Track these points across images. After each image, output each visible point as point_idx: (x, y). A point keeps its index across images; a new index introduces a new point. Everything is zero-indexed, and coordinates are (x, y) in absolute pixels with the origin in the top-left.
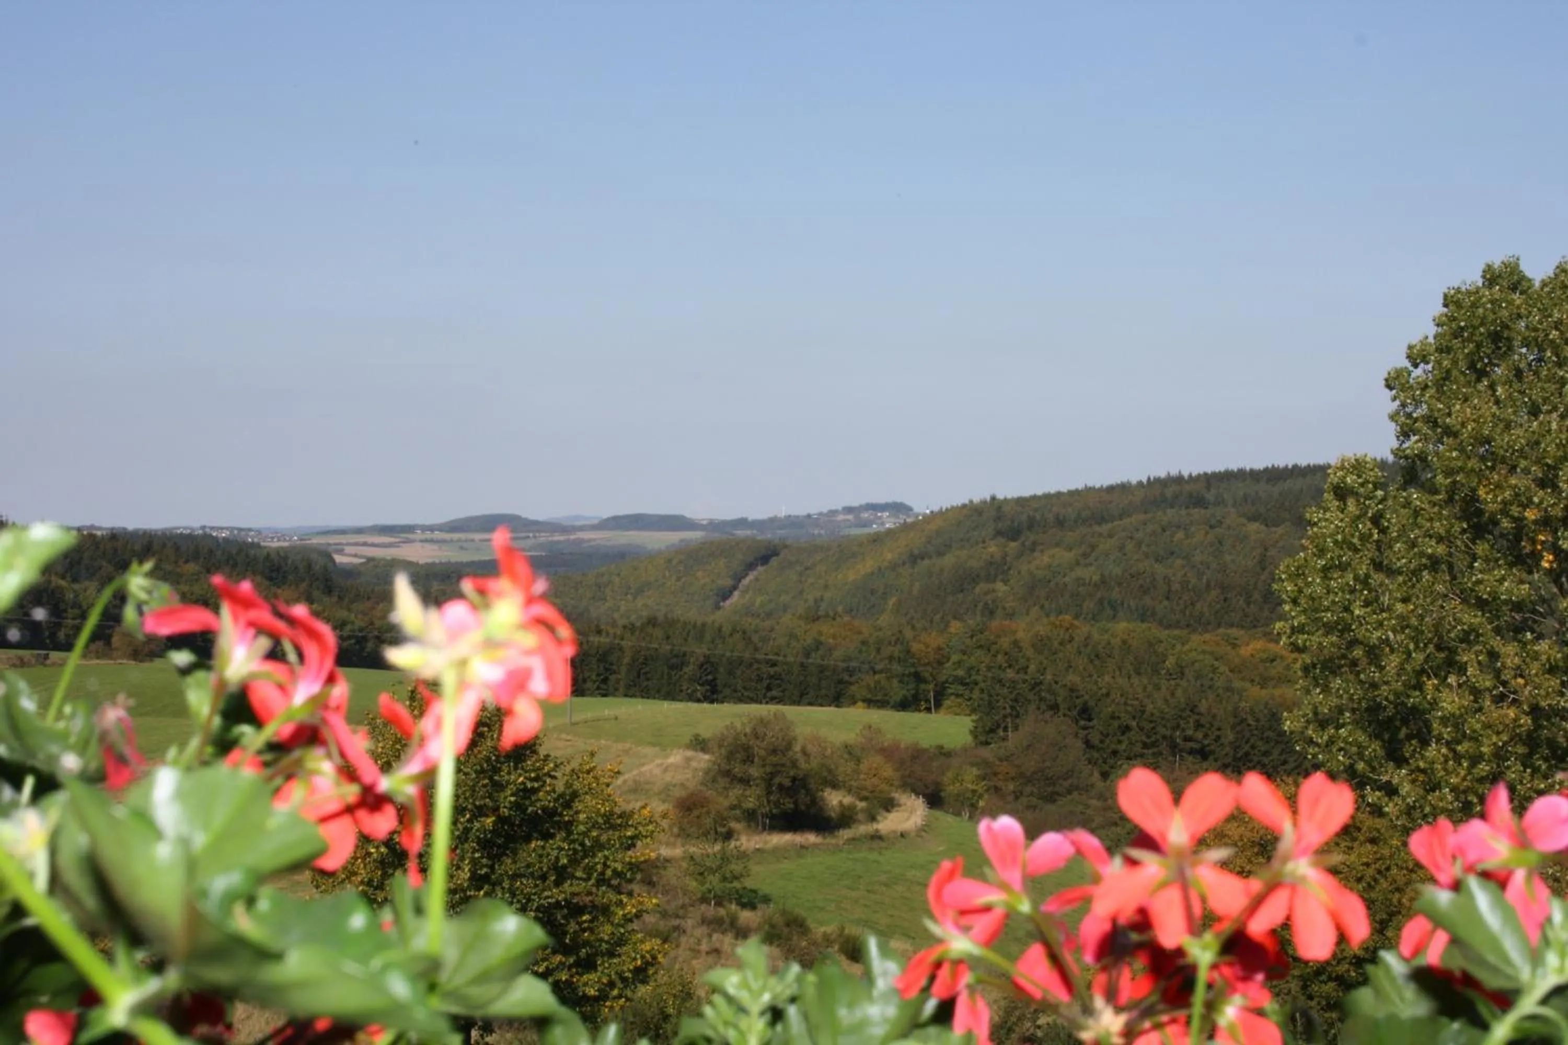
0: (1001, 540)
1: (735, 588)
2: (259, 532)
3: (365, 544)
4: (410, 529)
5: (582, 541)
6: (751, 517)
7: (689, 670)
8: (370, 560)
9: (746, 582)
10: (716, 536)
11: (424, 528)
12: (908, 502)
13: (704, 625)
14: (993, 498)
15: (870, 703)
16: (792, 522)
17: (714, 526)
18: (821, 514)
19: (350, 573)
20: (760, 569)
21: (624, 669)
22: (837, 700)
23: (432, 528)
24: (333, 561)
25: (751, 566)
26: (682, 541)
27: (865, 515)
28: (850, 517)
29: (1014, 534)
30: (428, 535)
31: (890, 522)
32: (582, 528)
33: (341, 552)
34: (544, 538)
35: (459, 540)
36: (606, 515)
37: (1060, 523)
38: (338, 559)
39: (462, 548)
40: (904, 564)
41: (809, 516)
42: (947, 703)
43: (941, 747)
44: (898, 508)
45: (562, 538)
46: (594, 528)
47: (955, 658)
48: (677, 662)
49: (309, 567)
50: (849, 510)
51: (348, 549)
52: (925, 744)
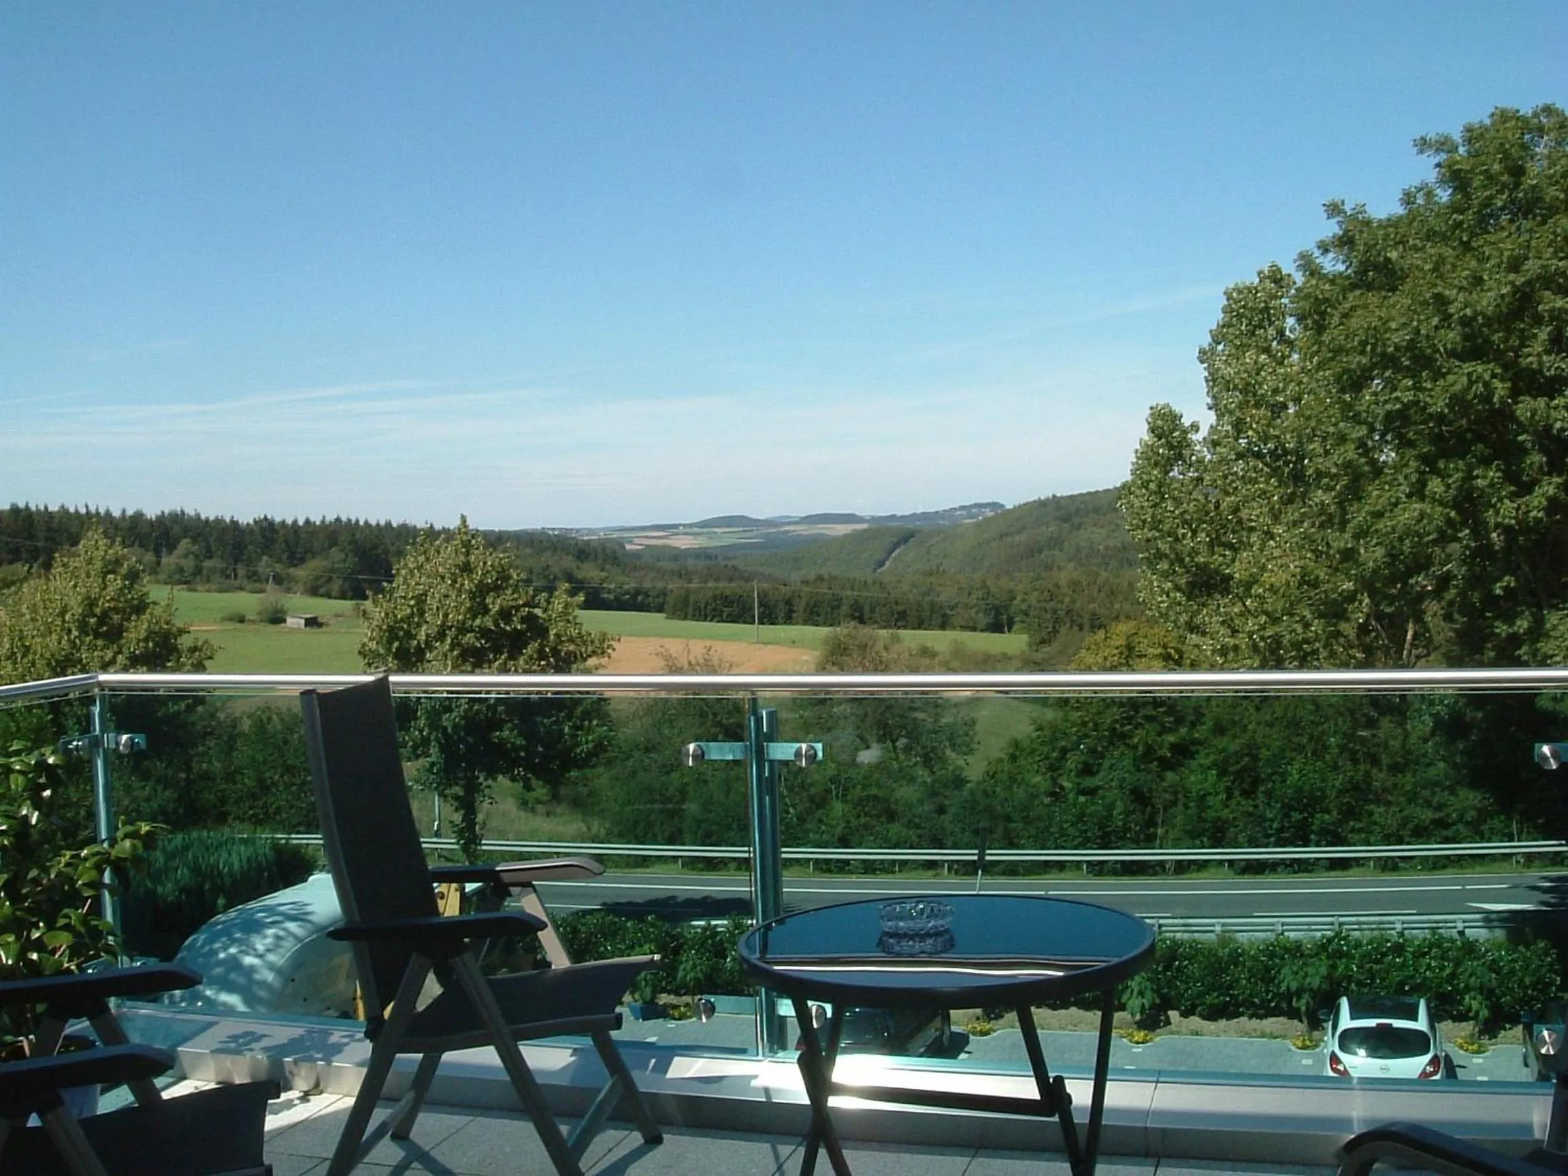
0: (1058, 522)
1: (887, 559)
2: (578, 531)
3: (646, 537)
4: (675, 526)
5: (788, 531)
6: (899, 514)
7: (844, 608)
8: (648, 546)
9: (893, 555)
10: (875, 526)
11: (685, 526)
12: (1002, 502)
13: (855, 579)
14: (1054, 496)
15: (964, 628)
16: (925, 516)
17: (874, 519)
18: (945, 511)
19: (637, 555)
20: (903, 547)
21: (801, 610)
22: (943, 626)
23: (690, 526)
24: (624, 548)
25: (896, 546)
26: (854, 530)
27: (974, 510)
28: (964, 512)
29: (1067, 518)
30: (688, 530)
31: (989, 513)
32: (789, 524)
33: (631, 542)
34: (764, 531)
35: (708, 533)
36: (804, 515)
37: (1096, 510)
38: (628, 547)
39: (710, 538)
40: (995, 539)
41: (937, 512)
42: (1015, 627)
43: (1005, 654)
44: (994, 505)
45: (775, 530)
46: (795, 523)
47: (1019, 598)
48: (836, 603)
49: (604, 550)
50: (963, 508)
51: (636, 541)
52: (993, 652)
